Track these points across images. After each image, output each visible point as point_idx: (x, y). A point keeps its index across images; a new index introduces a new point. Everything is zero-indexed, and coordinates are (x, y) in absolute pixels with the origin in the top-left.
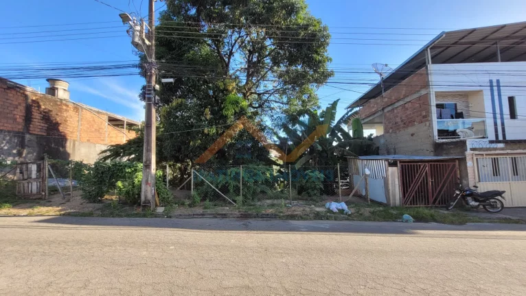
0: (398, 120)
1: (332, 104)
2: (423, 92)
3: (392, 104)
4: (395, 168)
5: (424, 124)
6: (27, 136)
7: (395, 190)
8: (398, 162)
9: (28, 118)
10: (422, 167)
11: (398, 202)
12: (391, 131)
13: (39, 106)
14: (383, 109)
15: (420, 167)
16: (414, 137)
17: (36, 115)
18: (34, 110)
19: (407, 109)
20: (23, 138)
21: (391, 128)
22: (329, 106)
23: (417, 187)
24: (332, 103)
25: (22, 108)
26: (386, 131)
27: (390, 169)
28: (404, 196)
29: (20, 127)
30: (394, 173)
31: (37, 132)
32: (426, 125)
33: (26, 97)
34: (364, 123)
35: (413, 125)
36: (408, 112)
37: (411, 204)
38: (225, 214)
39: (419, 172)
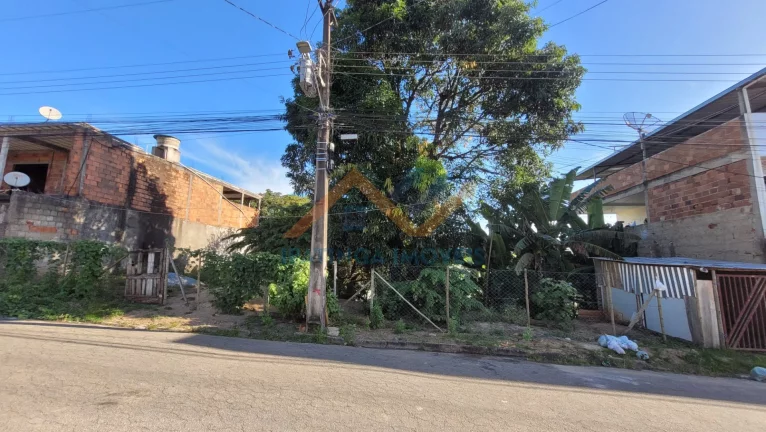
0: (680, 201)
1: (567, 175)
2: (735, 157)
3: (664, 176)
4: (707, 283)
5: (738, 209)
6: (129, 213)
7: (710, 319)
8: (714, 272)
9: (131, 189)
10: (757, 282)
11: (716, 341)
12: (662, 218)
13: (145, 172)
14: (646, 184)
15: (754, 283)
16: (717, 231)
17: (141, 184)
18: (140, 176)
19: (698, 184)
20: (123, 214)
21: (665, 213)
22: (561, 177)
23: (751, 317)
24: (567, 172)
25: (126, 173)
26: (653, 217)
27: (700, 283)
28: (728, 331)
29: (121, 199)
30: (706, 291)
31: (140, 206)
32: (742, 211)
33: (132, 159)
34: (607, 204)
35: (715, 210)
36: (701, 189)
37: (742, 346)
38: (437, 346)
39: (753, 291)
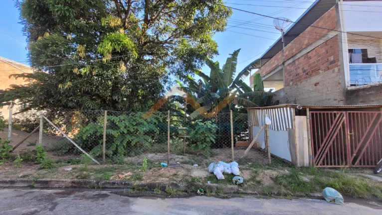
0: (300, 71)
1: (232, 55)
2: (332, 34)
3: (292, 57)
4: (303, 118)
5: (331, 71)
7: (303, 145)
8: (308, 110)
10: (338, 116)
11: (306, 162)
12: (291, 83)
14: (283, 63)
15: (335, 116)
16: (318, 87)
19: (310, 58)
21: (292, 80)
22: (230, 56)
23: (331, 142)
24: (232, 53)
26: (287, 85)
27: (298, 118)
28: (315, 153)
30: (302, 124)
32: (334, 71)
34: (265, 80)
35: (318, 74)
36: (311, 61)
37: (324, 164)
39: (334, 122)
